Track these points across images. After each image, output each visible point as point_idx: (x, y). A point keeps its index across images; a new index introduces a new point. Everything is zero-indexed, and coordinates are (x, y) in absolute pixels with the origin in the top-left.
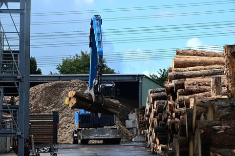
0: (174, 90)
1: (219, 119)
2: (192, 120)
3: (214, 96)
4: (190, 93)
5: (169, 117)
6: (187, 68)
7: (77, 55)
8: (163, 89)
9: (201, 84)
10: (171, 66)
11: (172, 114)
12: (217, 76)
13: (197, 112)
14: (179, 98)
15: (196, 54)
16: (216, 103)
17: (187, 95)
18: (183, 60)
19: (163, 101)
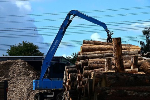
0: (82, 66)
1: (109, 86)
2: (92, 86)
3: (106, 71)
4: (92, 68)
5: (78, 84)
6: (90, 52)
7: (20, 44)
8: (74, 66)
9: (99, 63)
10: (80, 51)
11: (80, 82)
12: (109, 58)
13: (95, 81)
14: (85, 71)
15: (95, 43)
16: (107, 75)
17: (89, 70)
18: (87, 47)
19: (75, 74)
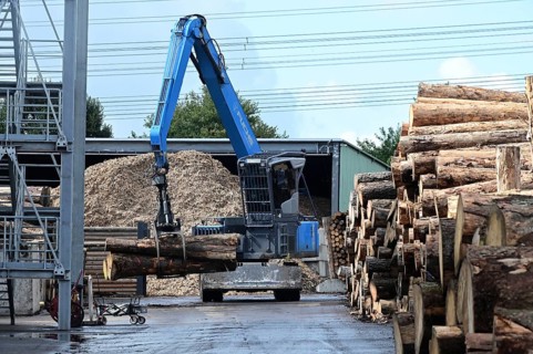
0: (413, 176)
1: (514, 242)
2: (453, 245)
3: (503, 190)
4: (450, 182)
5: (401, 237)
6: (443, 127)
7: (192, 94)
8: (387, 173)
9: (474, 163)
10: (406, 122)
11: (407, 232)
12: (511, 145)
13: (465, 226)
14: (424, 194)
15: (462, 94)
16: (508, 206)
17: (441, 188)
18: (434, 107)
19: (388, 201)
